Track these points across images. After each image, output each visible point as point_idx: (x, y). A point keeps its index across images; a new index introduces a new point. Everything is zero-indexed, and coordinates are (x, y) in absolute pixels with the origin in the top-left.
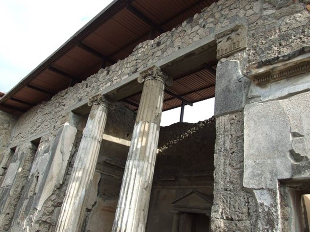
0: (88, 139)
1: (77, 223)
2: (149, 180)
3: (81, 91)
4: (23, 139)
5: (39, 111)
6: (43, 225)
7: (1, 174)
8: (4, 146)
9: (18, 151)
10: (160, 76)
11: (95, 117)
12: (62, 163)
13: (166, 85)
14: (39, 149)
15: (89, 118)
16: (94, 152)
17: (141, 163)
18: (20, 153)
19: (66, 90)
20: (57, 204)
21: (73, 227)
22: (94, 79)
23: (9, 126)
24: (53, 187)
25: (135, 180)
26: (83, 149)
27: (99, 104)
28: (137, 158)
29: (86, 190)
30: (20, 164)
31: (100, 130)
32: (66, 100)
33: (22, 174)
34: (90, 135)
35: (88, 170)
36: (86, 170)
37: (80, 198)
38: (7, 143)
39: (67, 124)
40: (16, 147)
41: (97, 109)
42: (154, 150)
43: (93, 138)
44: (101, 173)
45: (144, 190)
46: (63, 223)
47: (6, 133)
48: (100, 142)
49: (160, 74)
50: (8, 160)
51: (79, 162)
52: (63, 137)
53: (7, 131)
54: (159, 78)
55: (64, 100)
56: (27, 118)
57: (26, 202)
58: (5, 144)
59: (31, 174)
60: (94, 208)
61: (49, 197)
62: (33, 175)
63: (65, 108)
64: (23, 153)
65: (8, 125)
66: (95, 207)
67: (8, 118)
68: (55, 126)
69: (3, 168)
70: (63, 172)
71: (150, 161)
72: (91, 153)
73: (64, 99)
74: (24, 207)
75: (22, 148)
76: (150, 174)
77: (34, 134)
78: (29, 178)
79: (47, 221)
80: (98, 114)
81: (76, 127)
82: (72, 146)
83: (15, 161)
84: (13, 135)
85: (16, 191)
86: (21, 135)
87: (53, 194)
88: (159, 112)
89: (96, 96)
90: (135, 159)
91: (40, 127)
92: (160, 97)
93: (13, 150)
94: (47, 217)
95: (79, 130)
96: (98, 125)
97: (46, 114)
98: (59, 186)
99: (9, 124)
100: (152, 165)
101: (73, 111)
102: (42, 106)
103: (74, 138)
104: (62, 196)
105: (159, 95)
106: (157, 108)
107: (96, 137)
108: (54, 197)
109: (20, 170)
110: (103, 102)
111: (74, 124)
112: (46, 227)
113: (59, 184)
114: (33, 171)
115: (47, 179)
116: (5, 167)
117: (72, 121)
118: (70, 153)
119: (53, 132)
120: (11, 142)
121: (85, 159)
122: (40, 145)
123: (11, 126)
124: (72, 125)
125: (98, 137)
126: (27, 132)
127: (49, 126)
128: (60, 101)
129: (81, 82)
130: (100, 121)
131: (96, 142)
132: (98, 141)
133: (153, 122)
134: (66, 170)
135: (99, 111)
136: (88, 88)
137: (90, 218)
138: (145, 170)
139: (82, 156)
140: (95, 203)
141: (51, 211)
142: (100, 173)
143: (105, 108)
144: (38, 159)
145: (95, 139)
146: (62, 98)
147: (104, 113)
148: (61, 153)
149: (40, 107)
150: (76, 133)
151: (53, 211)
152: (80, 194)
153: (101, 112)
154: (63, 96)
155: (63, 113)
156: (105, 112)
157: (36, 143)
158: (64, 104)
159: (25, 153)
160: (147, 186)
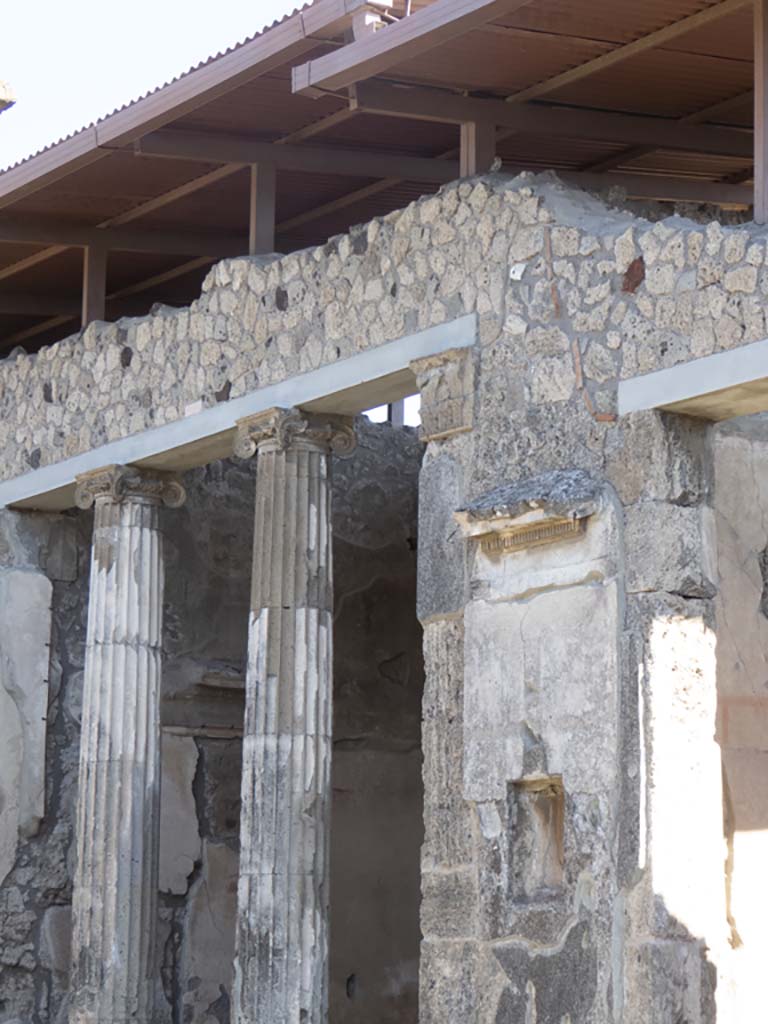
0: (111, 648)
3: (24, 412)
6: (12, 980)
11: (116, 558)
12: (24, 735)
15: (95, 564)
16: (144, 694)
17: (284, 741)
20: (45, 896)
22: (72, 372)
24: (13, 834)
27: (119, 501)
28: (273, 729)
31: (146, 608)
34: (115, 632)
36: (128, 766)
41: (119, 524)
43: (126, 643)
44: (196, 738)
45: (305, 815)
48: (155, 648)
49: (302, 430)
54: (302, 444)
60: (194, 890)
61: (9, 876)
66: (199, 883)
70: (38, 769)
71: (311, 731)
79: (23, 963)
80: (126, 544)
81: (45, 570)
82: (47, 657)
87: (16, 865)
90: (266, 733)
92: (314, 510)
94: (20, 950)
95: (57, 576)
96: (135, 587)
98: (34, 828)
101: (13, 507)
103: (47, 618)
104: (55, 861)
105: (310, 506)
106: (309, 551)
107: (138, 636)
108: (23, 876)
110: (136, 489)
111: (31, 560)
112: (25, 987)
113: (34, 818)
118: (45, 686)
125: (145, 637)
130: (138, 571)
131: (144, 652)
132: (149, 647)
134: (47, 759)
135: (126, 533)
136: (55, 409)
137: (187, 930)
139: (107, 718)
140: (198, 865)
141: (27, 927)
143: (147, 511)
145: (139, 643)
147: (146, 531)
148: (10, 698)
151: (35, 925)
153: (137, 530)
156: (151, 529)
160: (314, 804)
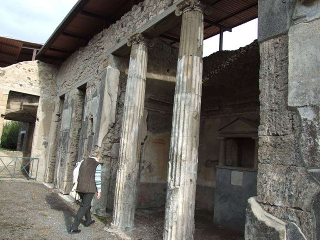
0: (134, 79)
1: (135, 154)
2: (197, 110)
3: (117, 32)
4: (69, 87)
5: (78, 57)
6: (105, 159)
7: (57, 120)
8: (53, 95)
9: (68, 98)
10: (198, 6)
11: (136, 57)
12: (112, 104)
13: (204, 15)
14: (87, 94)
15: (131, 59)
16: (141, 90)
17: (189, 95)
18: (70, 100)
19: (101, 33)
20: (114, 140)
21: (133, 157)
22: (129, 18)
23: (53, 76)
24: (108, 126)
25: (184, 111)
26: (130, 89)
27: (138, 43)
28: (185, 91)
29: (139, 126)
30: (73, 109)
31: (143, 70)
32: (103, 44)
33: (76, 119)
34: (135, 74)
35: (138, 107)
36: (136, 108)
37: (135, 132)
38: (55, 93)
39: (109, 67)
40: (64, 95)
41: (138, 48)
42: (199, 82)
43: (137, 77)
44: (148, 110)
45: (194, 119)
46: (124, 155)
47: (52, 83)
48: (144, 80)
49: (198, 4)
50: (60, 107)
51: (128, 102)
52: (108, 79)
53: (52, 81)
54: (198, 9)
55: (102, 44)
56: (68, 66)
57: (86, 142)
58: (54, 93)
59: (85, 117)
60: (146, 142)
61: (106, 135)
62: (87, 118)
63: (105, 51)
64: (73, 100)
65: (51, 75)
66: (147, 140)
67: (50, 69)
68: (98, 71)
69: (57, 115)
70: (114, 112)
71: (197, 93)
72: (138, 92)
73: (102, 42)
74: (85, 146)
75: (70, 95)
76: (198, 105)
77: (79, 81)
78: (84, 120)
79: (108, 155)
80: (139, 54)
81: (119, 69)
82: (118, 88)
83: (67, 108)
84: (58, 84)
85: (75, 133)
86: (66, 83)
87: (108, 132)
88: (200, 44)
89: (135, 35)
90: (182, 92)
91: (83, 74)
92: (200, 28)
93: (62, 98)
94: (108, 152)
95: (121, 71)
96: (140, 64)
97: (87, 59)
98: (112, 125)
99: (53, 75)
100: (199, 96)
101: (113, 54)
102: (80, 52)
103: (118, 80)
104: (116, 133)
105: (199, 26)
106: (198, 40)
107: (140, 76)
108: (110, 135)
109: (74, 115)
110: (142, 40)
111: (116, 66)
112: (108, 160)
113: (113, 123)
114: (86, 114)
115: (102, 120)
116: (58, 114)
117: (114, 64)
118: (117, 94)
119: (97, 76)
120: (59, 91)
121: (134, 98)
122: (87, 90)
123: (54, 76)
124: (114, 68)
125: (142, 76)
126: (72, 80)
127: (91, 71)
128: (98, 45)
129: (115, 23)
130: (142, 60)
131: (142, 80)
132: (143, 79)
133: (196, 55)
134: (116, 110)
135: (139, 51)
136: (124, 28)
137: (143, 150)
138: (193, 101)
139: (131, 95)
140: (146, 137)
141: (109, 147)
142: (146, 110)
143: (145, 46)
144: (89, 104)
145: (140, 78)
146: (98, 41)
147: (144, 51)
148: (109, 95)
149: (78, 54)
150: (119, 75)
151: (111, 147)
152: (134, 129)
153: (142, 51)
154: (100, 40)
155: (103, 56)
156: (145, 51)
157: (83, 89)
158: (102, 47)
159: (74, 99)
160: (196, 116)
